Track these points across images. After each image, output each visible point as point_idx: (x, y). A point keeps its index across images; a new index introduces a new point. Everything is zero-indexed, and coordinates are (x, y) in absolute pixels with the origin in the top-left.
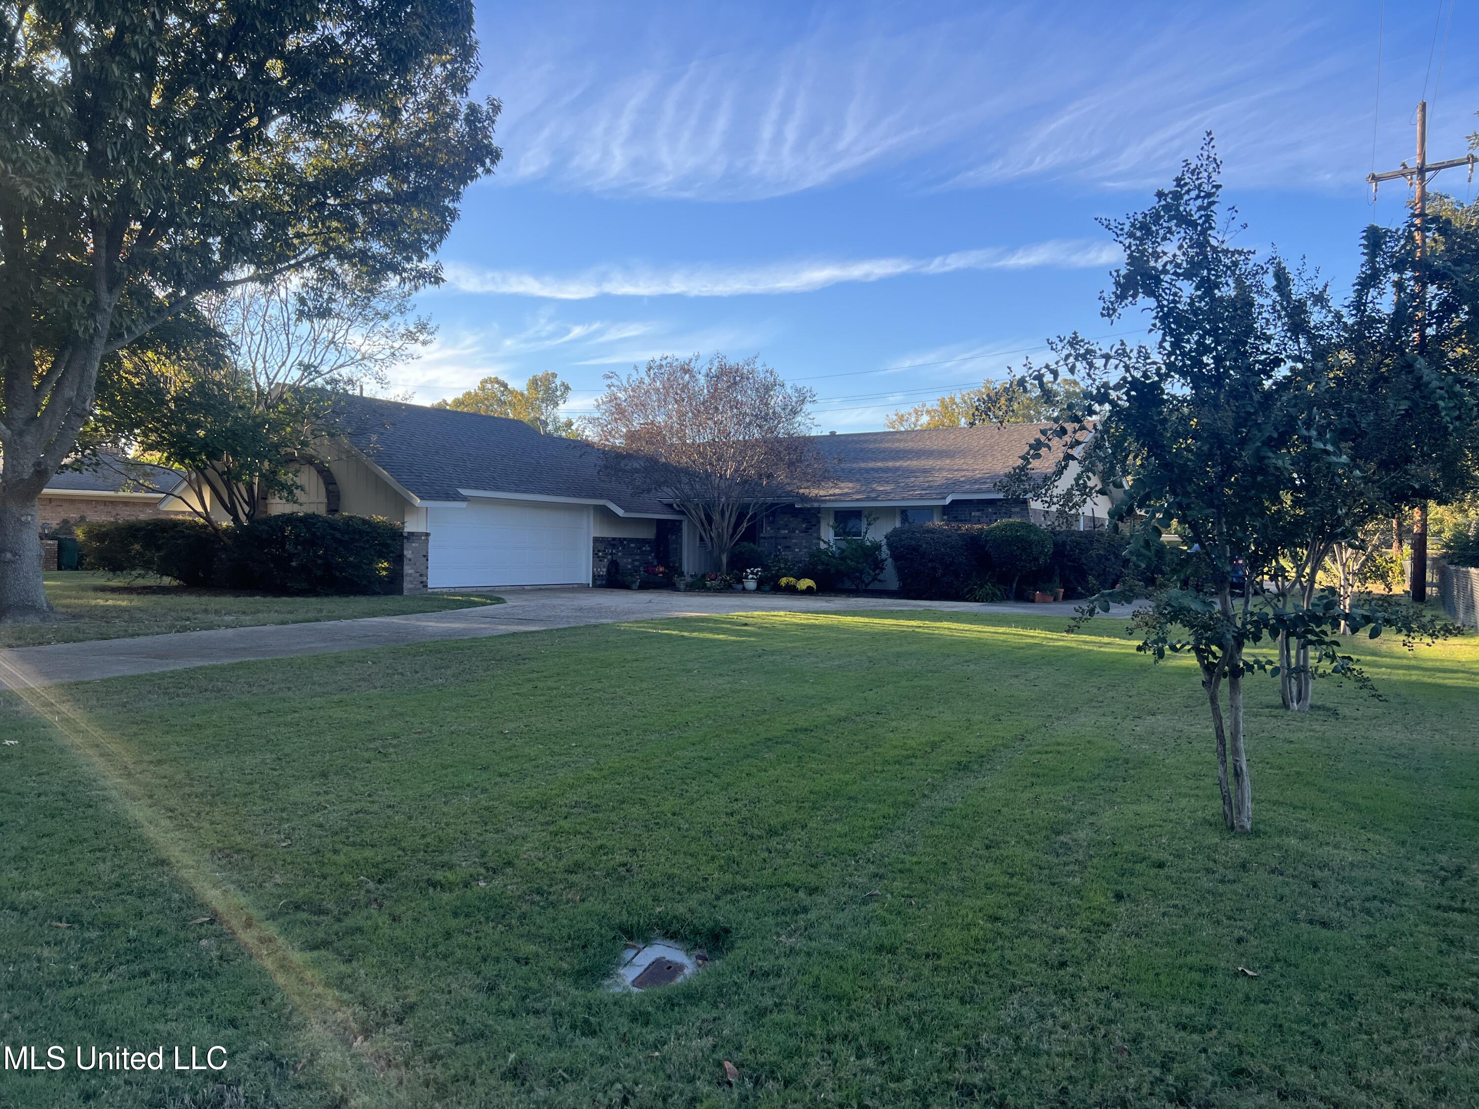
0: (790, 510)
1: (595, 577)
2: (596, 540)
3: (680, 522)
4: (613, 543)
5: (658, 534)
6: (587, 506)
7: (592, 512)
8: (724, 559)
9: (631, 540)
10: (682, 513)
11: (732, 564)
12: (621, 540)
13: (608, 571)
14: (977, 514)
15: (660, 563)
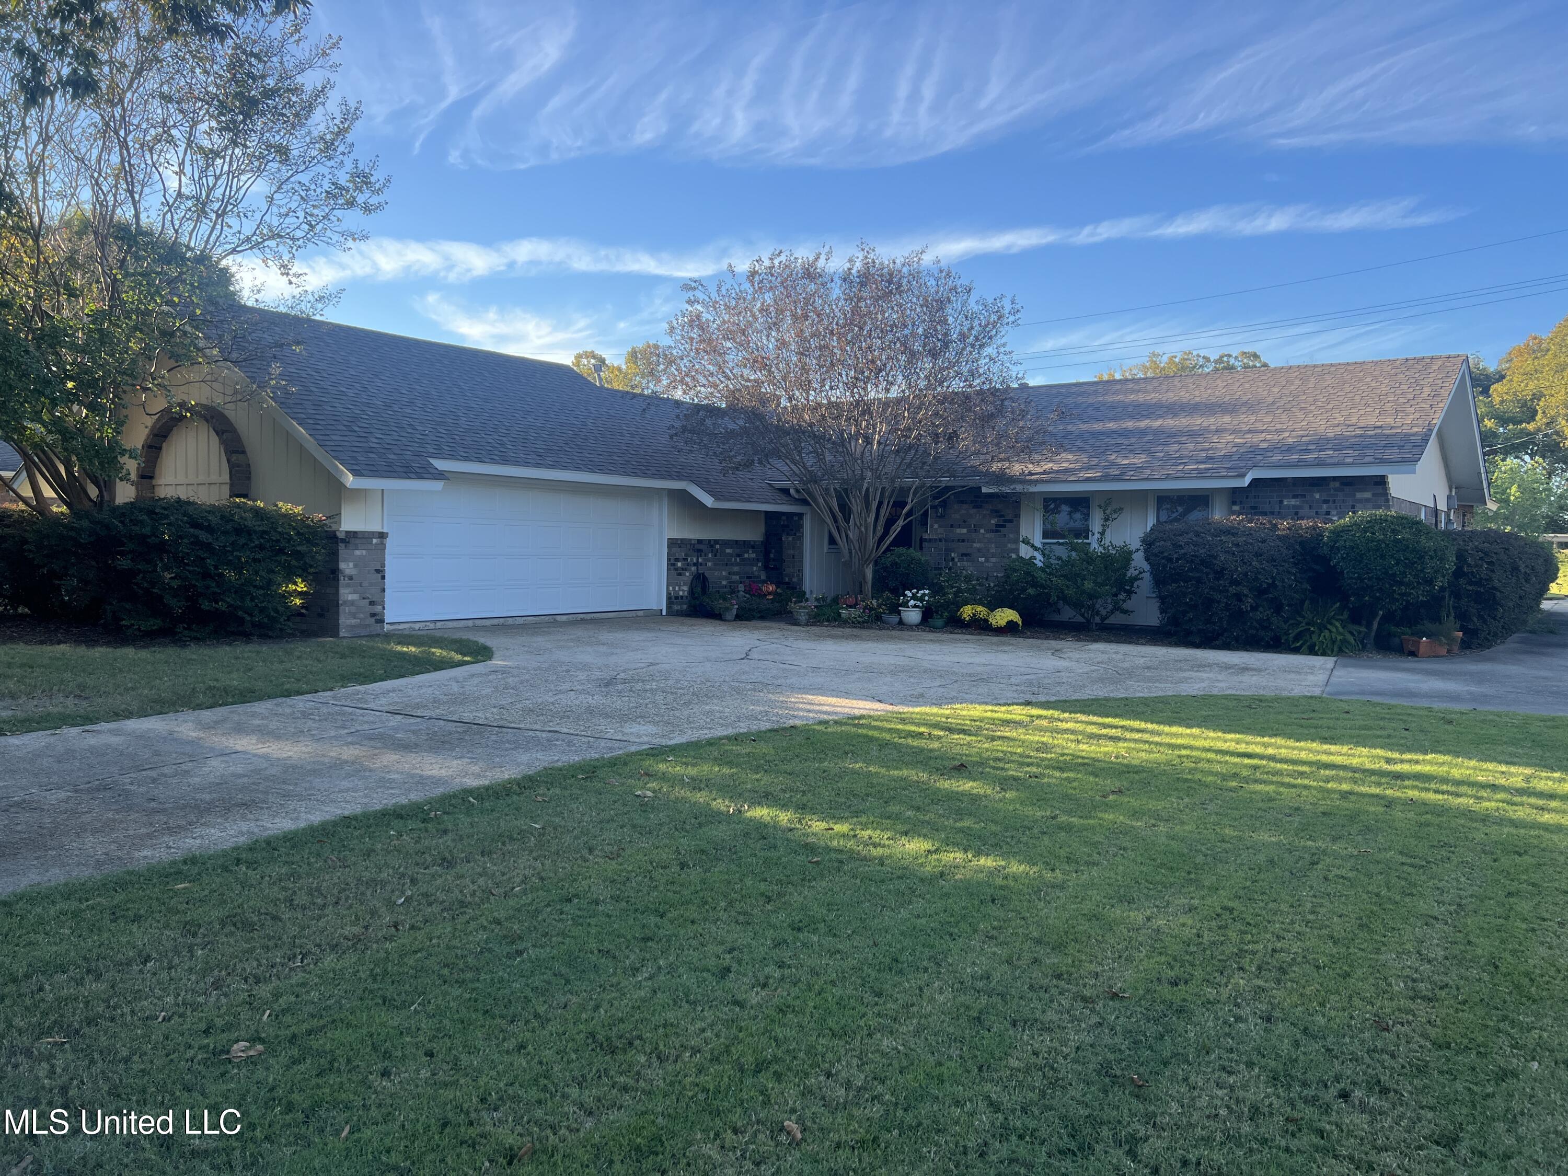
0: (973, 497)
1: (671, 600)
2: (672, 543)
3: (800, 515)
4: (698, 547)
5: (768, 535)
6: (658, 491)
7: (665, 503)
8: (869, 572)
9: (726, 543)
10: (804, 502)
11: (881, 584)
12: (711, 544)
13: (692, 591)
14: (1293, 502)
15: (769, 580)
